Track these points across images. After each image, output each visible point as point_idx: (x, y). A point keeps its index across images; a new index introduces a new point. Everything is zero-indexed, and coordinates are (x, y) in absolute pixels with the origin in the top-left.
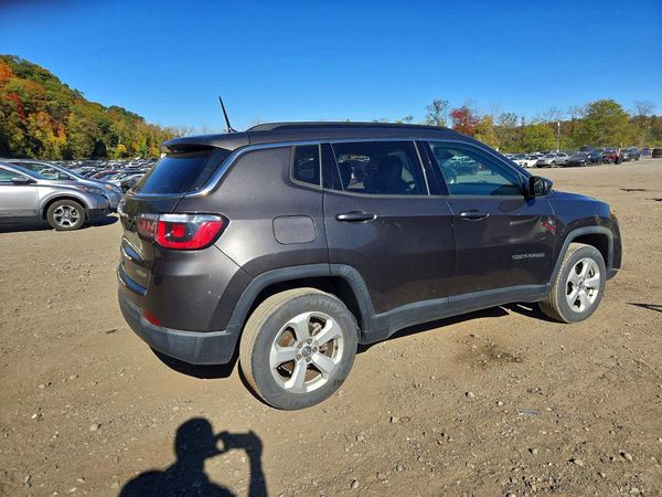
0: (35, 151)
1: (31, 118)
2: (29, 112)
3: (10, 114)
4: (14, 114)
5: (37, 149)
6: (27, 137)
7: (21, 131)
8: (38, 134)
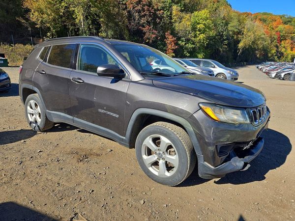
0: (279, 58)
1: (282, 43)
2: (283, 40)
3: (273, 41)
4: (275, 41)
5: (280, 57)
6: (277, 51)
7: (275, 48)
8: (283, 50)
